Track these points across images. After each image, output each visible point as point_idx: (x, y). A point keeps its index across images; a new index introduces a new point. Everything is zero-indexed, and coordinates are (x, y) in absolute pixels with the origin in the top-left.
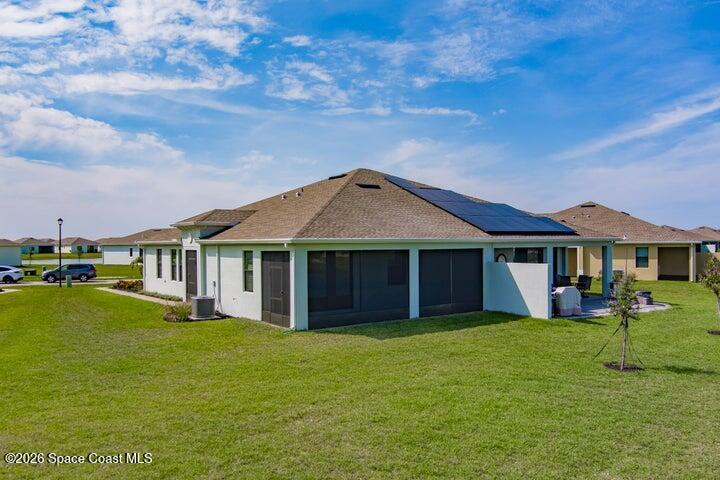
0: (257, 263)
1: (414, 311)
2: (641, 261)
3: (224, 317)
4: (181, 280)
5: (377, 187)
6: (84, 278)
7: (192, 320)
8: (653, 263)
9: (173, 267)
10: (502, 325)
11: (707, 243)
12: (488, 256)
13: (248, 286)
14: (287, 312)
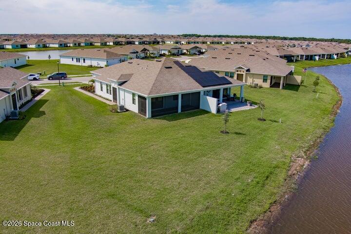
0: (137, 98)
1: (180, 111)
2: (265, 80)
3: (127, 110)
4: (110, 94)
5: (171, 68)
6: (63, 78)
7: (119, 112)
8: (269, 81)
9: (107, 89)
10: (203, 116)
11: (316, 55)
12: (202, 94)
13: (134, 102)
14: (146, 113)
